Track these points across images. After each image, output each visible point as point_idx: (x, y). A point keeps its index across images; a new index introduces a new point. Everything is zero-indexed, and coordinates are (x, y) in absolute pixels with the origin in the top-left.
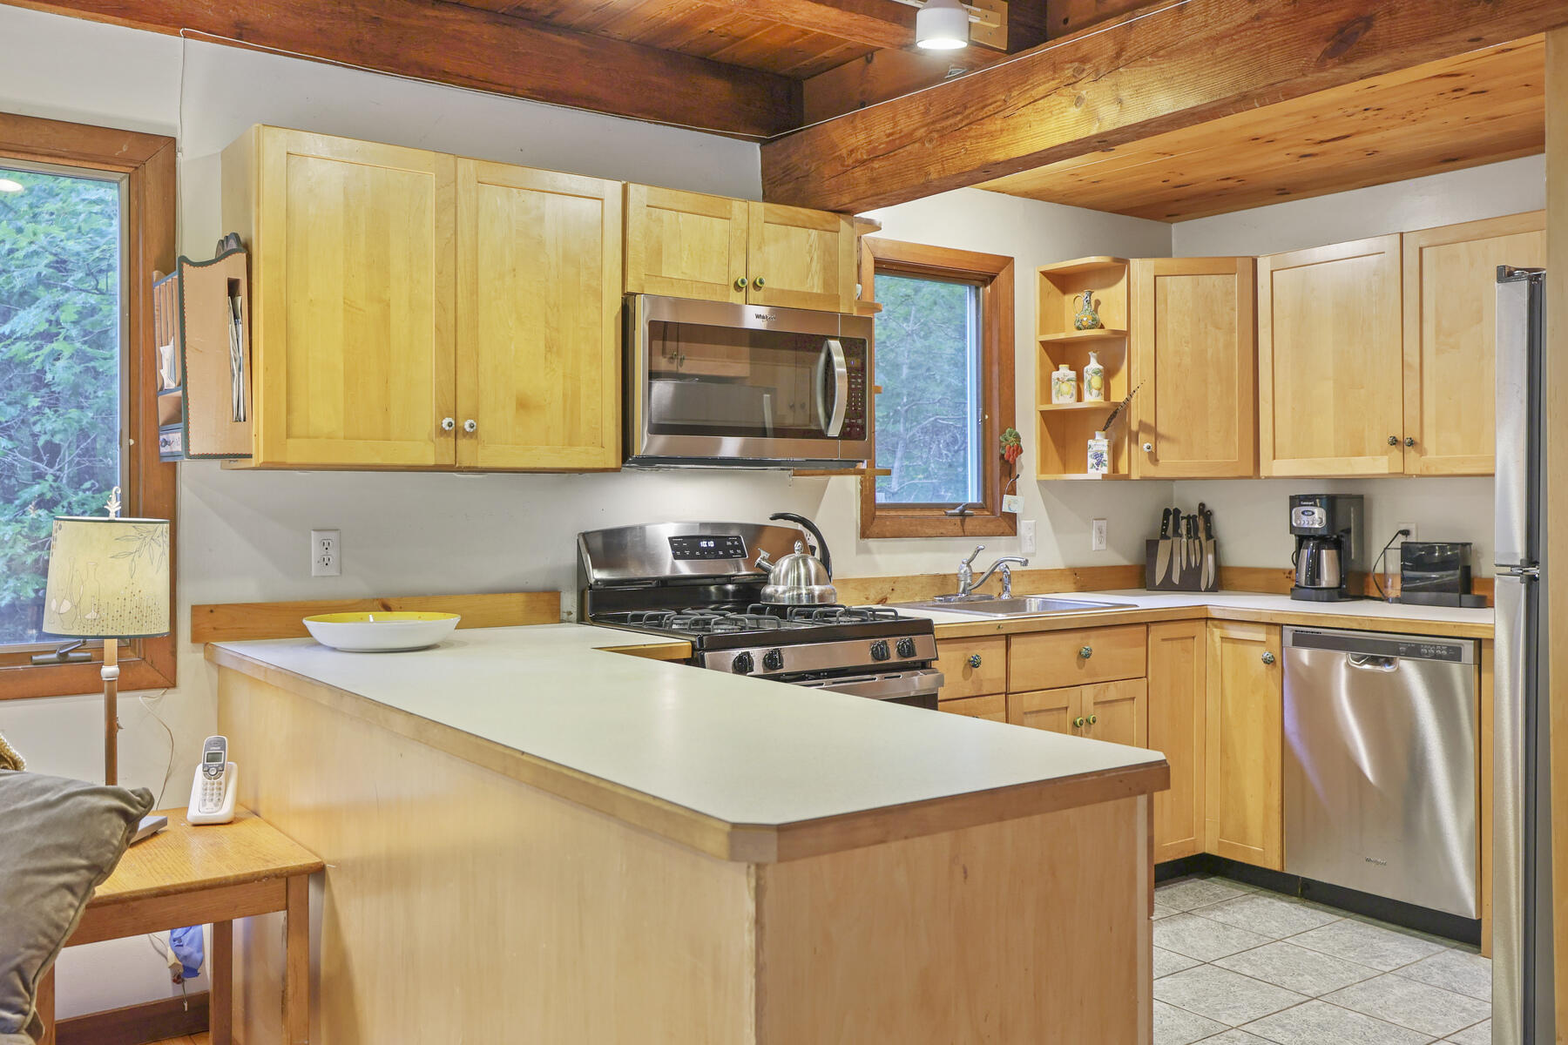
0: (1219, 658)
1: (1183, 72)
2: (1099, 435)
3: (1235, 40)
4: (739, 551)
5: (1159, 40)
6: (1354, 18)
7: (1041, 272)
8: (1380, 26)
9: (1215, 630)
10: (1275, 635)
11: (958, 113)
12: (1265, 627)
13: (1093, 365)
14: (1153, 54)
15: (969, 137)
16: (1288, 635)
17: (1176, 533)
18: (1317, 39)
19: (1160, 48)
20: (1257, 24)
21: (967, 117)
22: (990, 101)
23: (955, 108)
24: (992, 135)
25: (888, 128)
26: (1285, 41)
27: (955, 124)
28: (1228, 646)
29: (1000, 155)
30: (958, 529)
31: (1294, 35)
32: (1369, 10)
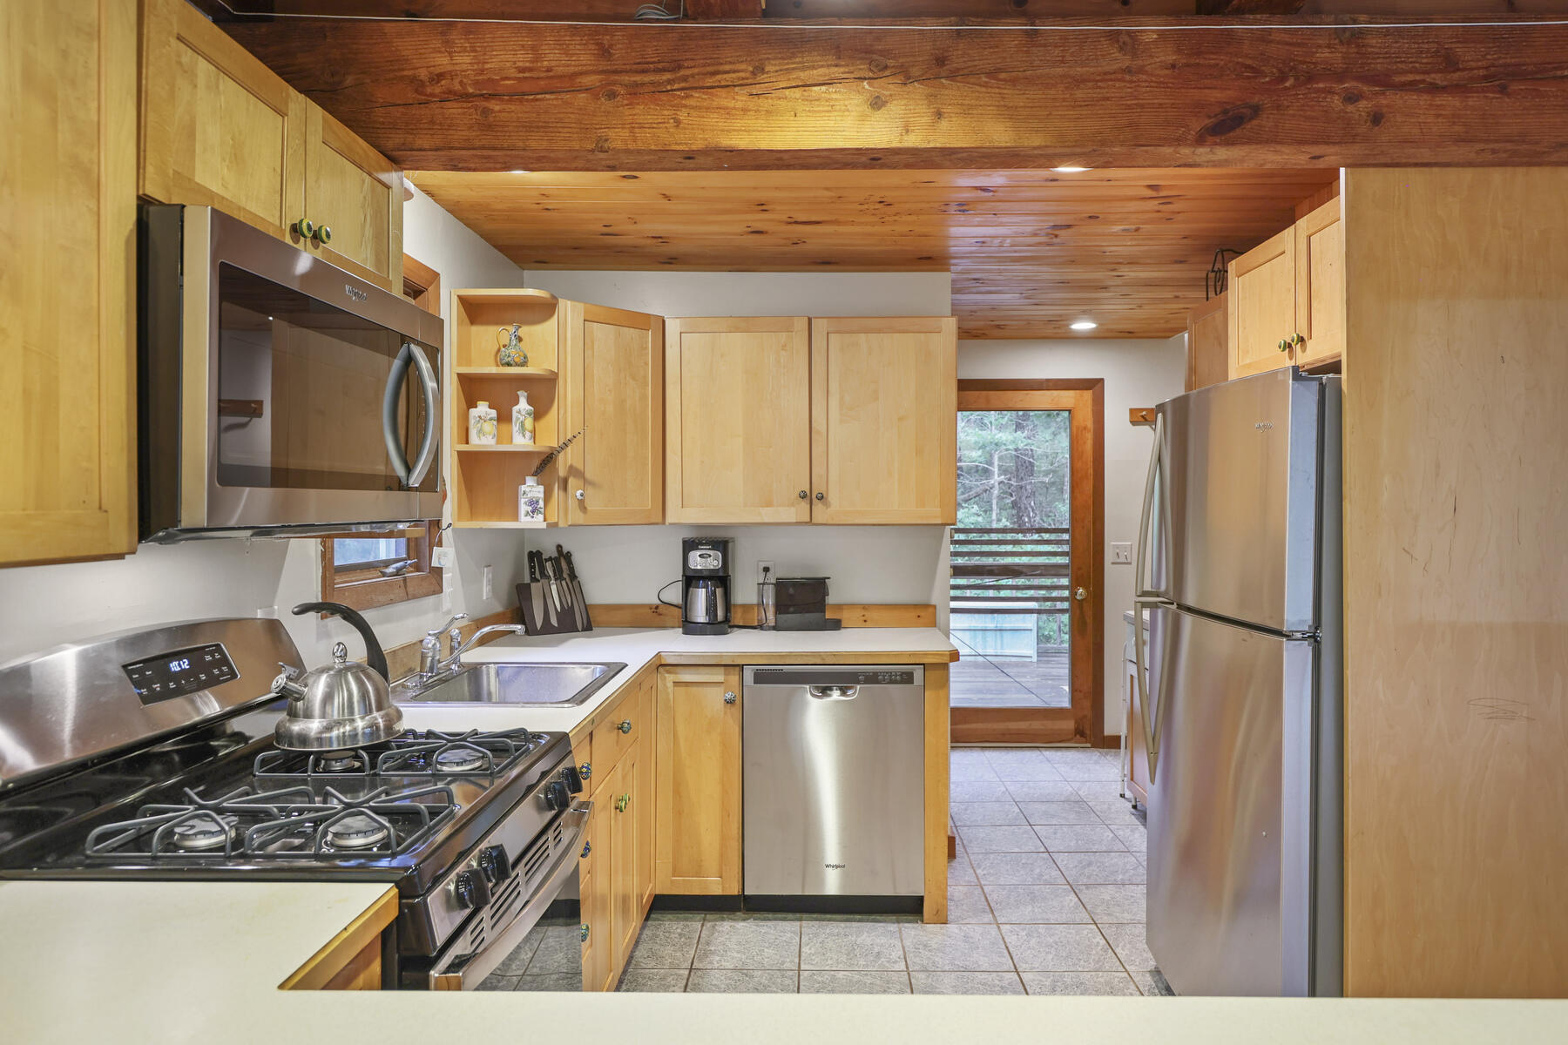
0: (672, 702)
1: (1030, 105)
2: (530, 481)
3: (1100, 88)
4: (225, 669)
5: (999, 61)
6: (1239, 103)
7: (458, 296)
8: (1268, 118)
9: (667, 675)
10: (734, 675)
11: (664, 70)
12: (723, 668)
13: (523, 406)
14: (990, 74)
15: (686, 106)
16: (749, 674)
17: (543, 574)
18: (1199, 112)
19: (1000, 70)
20: (1128, 77)
21: (685, 79)
22: (727, 67)
23: (659, 62)
24: (728, 112)
25: (523, 59)
26: (1161, 104)
27: (660, 84)
28: (681, 690)
29: (742, 141)
30: (401, 592)
31: (1173, 101)
32: (1256, 99)
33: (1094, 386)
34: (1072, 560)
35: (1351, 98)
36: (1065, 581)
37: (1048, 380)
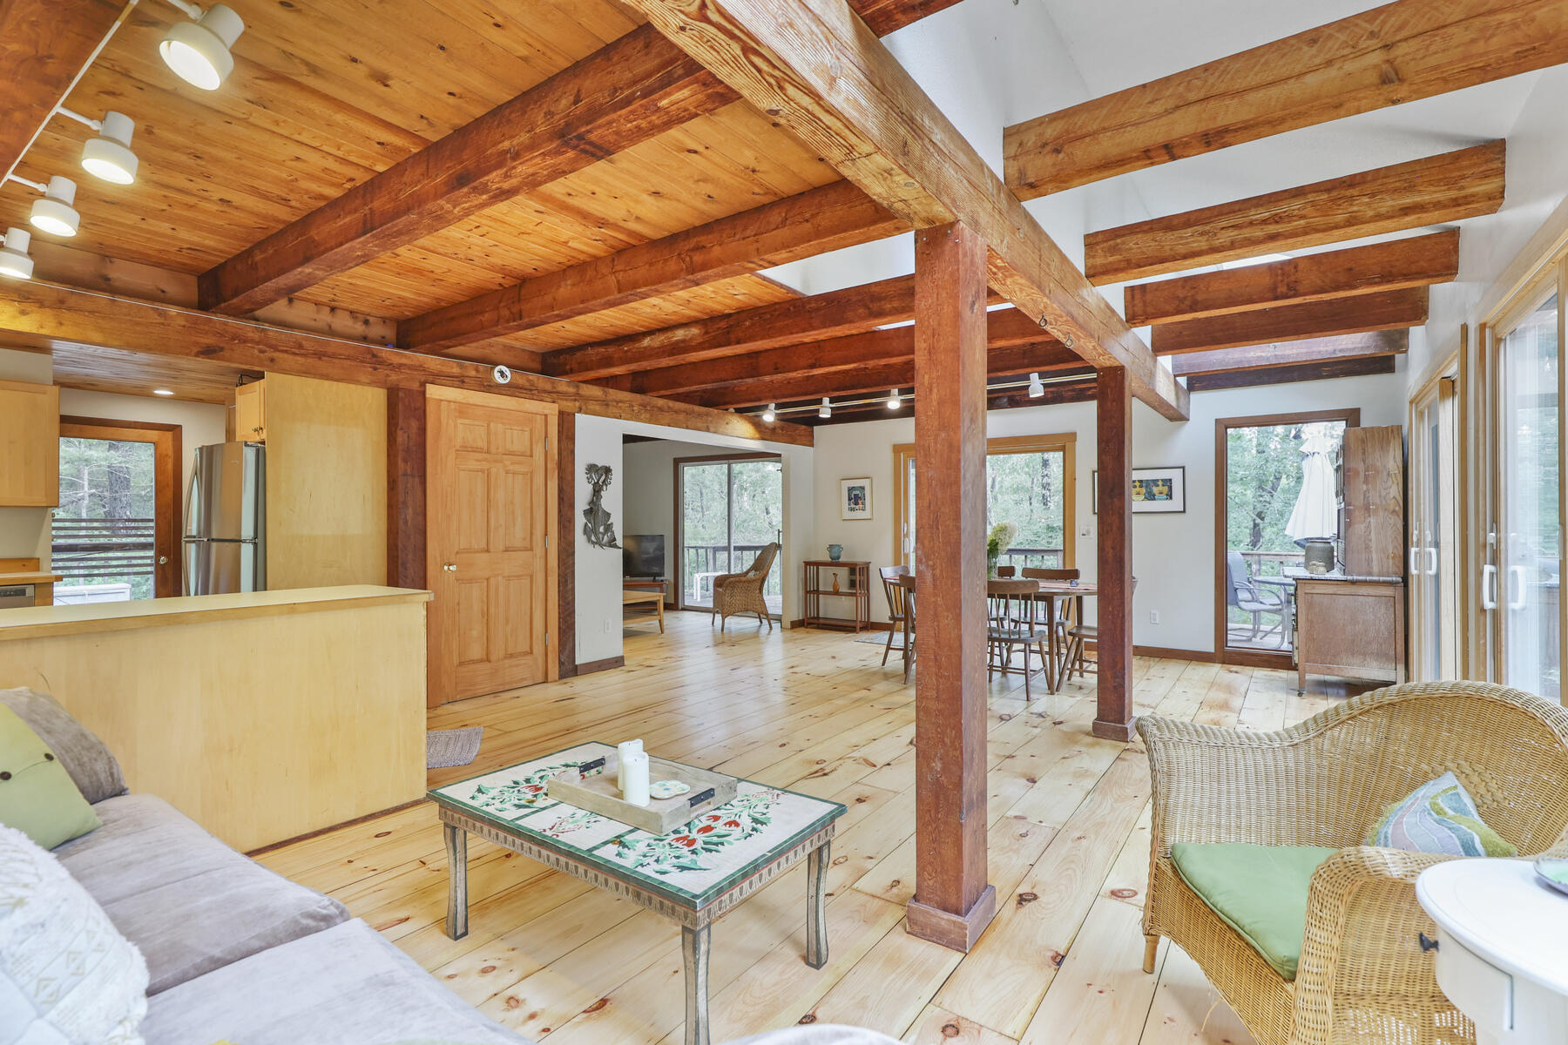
3: (147, 328)
6: (214, 345)
8: (226, 353)
18: (196, 345)
20: (161, 326)
26: (179, 340)
31: (184, 339)
32: (222, 345)
33: (176, 430)
34: (156, 540)
35: (262, 352)
36: (151, 553)
37: (135, 422)
